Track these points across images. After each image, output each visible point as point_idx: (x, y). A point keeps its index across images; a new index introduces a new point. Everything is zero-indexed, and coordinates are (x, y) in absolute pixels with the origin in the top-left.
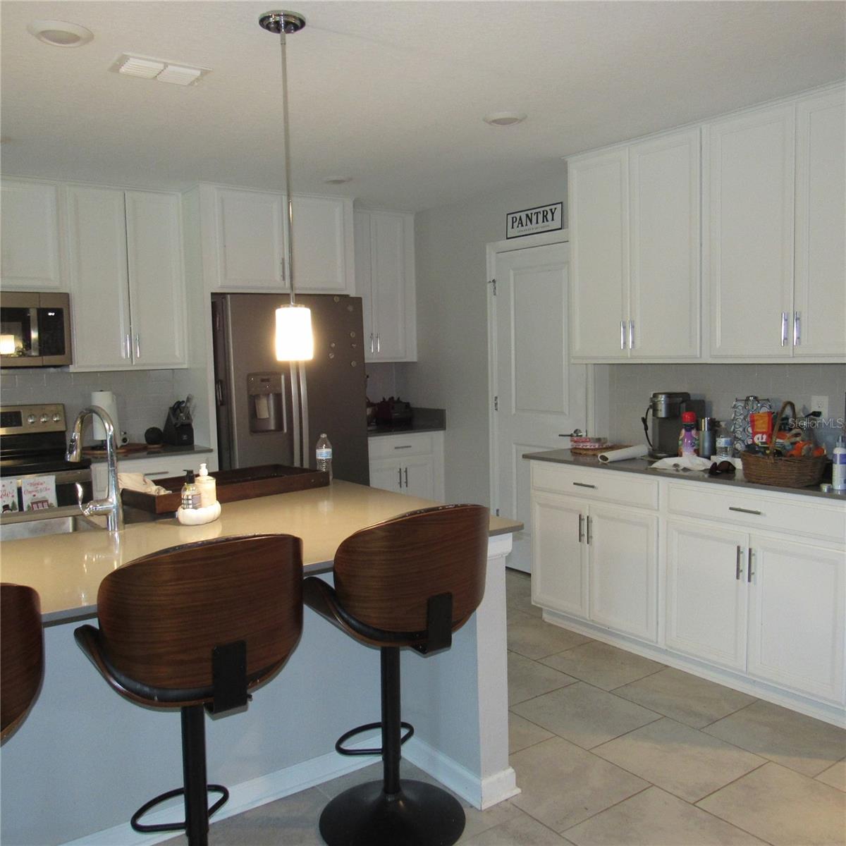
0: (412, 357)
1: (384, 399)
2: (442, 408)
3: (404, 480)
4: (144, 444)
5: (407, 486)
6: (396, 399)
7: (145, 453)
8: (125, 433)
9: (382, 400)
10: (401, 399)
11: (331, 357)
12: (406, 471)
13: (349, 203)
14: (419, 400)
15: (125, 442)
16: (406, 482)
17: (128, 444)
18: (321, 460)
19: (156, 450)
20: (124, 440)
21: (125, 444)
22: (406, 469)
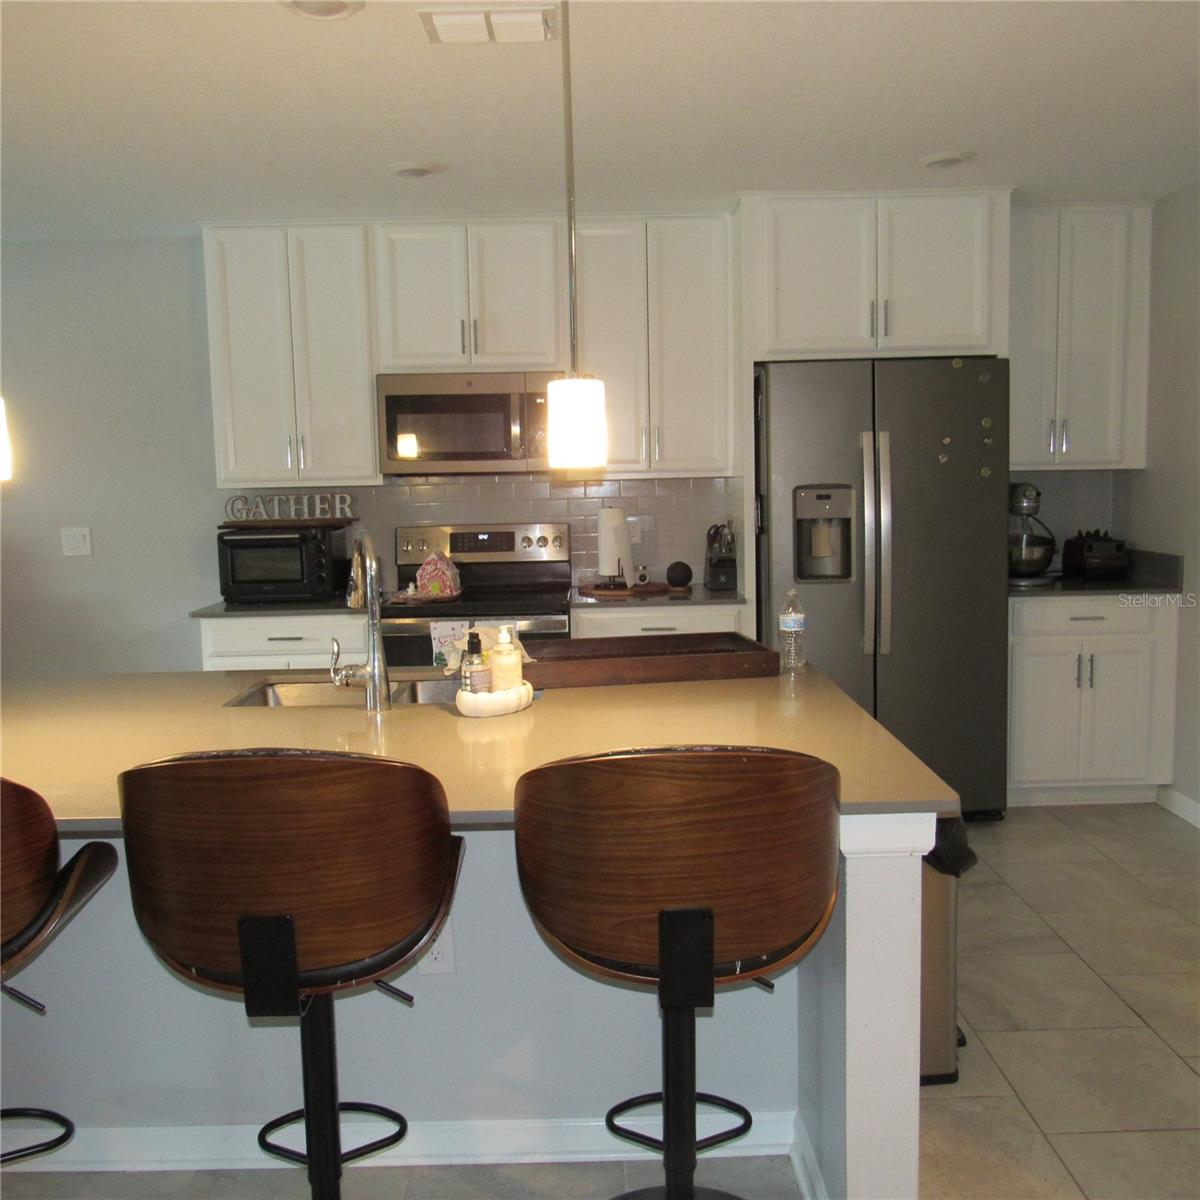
0: (1136, 460)
1: (1080, 533)
2: (1180, 554)
3: (1086, 675)
4: (664, 584)
5: (1091, 686)
6: (1102, 534)
7: (665, 598)
8: (644, 568)
9: (1076, 534)
10: (1110, 535)
11: (942, 461)
12: (1092, 660)
13: (1004, 199)
14: (1148, 537)
15: (643, 581)
16: (1091, 680)
17: (649, 583)
18: (785, 632)
19: (680, 595)
20: (643, 578)
21: (642, 583)
22: (1092, 656)
